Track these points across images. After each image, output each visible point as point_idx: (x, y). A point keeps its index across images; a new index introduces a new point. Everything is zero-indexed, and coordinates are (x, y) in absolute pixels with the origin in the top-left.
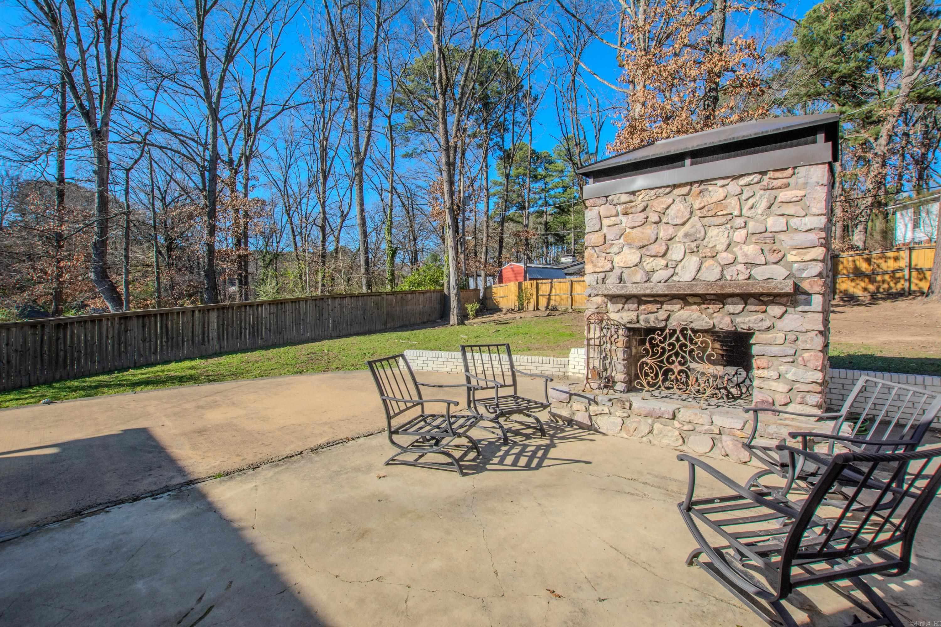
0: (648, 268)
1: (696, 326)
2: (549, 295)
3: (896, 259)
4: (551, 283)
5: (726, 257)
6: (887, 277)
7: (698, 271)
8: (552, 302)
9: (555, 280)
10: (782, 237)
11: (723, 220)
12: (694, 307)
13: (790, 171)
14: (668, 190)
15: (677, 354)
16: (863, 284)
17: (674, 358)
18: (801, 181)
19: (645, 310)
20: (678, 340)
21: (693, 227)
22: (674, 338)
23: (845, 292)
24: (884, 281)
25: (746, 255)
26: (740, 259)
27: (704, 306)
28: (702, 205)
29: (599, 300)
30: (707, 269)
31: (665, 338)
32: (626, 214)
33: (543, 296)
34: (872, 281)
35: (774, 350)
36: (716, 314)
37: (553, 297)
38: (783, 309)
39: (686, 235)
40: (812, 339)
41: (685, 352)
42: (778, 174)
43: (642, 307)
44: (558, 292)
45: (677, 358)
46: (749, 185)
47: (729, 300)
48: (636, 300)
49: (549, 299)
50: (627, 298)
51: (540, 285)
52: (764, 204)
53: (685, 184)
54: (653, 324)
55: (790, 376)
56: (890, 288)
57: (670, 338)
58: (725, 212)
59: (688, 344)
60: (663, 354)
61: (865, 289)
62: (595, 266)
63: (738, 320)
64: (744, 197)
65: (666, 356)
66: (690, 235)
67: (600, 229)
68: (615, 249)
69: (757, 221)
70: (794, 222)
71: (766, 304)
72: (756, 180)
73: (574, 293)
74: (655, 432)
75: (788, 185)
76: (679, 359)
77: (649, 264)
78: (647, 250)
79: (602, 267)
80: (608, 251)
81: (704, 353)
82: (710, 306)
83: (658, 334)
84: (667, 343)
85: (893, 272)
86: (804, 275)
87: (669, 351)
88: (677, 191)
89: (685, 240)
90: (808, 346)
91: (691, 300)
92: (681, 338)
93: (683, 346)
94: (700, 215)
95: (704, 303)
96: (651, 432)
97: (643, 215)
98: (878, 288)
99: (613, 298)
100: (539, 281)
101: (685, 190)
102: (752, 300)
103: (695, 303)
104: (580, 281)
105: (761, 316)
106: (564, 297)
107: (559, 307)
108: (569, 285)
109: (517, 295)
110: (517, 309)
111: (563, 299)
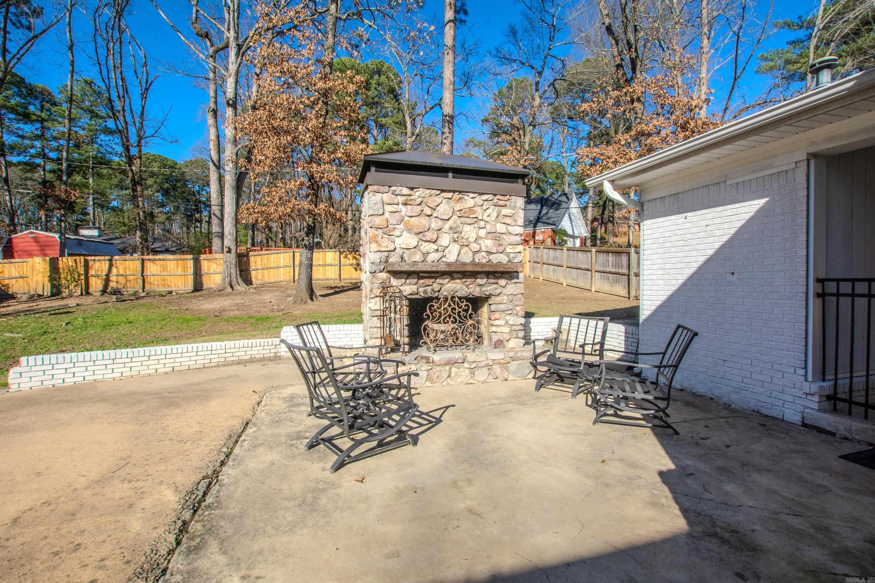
0: (424, 251)
1: (459, 294)
2: (108, 275)
4: (110, 260)
5: (475, 247)
7: (458, 255)
8: (113, 285)
9: (116, 257)
10: (504, 236)
11: (473, 221)
12: (458, 281)
13: (508, 197)
14: (439, 192)
15: (450, 316)
17: (448, 319)
18: (513, 204)
19: (423, 283)
20: (450, 305)
21: (455, 222)
22: (447, 304)
25: (487, 246)
26: (484, 249)
27: (464, 280)
28: (461, 208)
29: (384, 275)
30: (464, 254)
31: (441, 304)
32: (405, 204)
33: (97, 276)
35: (502, 307)
36: (471, 286)
37: (113, 278)
38: (506, 281)
39: (451, 228)
40: (520, 299)
41: (455, 314)
42: (502, 198)
43: (421, 281)
44: (121, 272)
45: (450, 319)
46: (486, 200)
47: (479, 276)
48: (416, 276)
49: (107, 281)
50: (408, 274)
51: (91, 263)
52: (495, 215)
53: (450, 191)
54: (430, 295)
55: (511, 322)
57: (444, 305)
58: (474, 216)
59: (457, 308)
60: (440, 317)
62: (379, 245)
63: (484, 289)
64: (484, 208)
65: (442, 318)
66: (453, 228)
67: (383, 214)
68: (397, 233)
69: (491, 225)
70: (510, 228)
71: (498, 278)
72: (491, 198)
73: (147, 272)
74: (452, 375)
75: (505, 206)
76: (452, 319)
77: (426, 247)
78: (424, 236)
79: (387, 247)
80: (391, 234)
81: (467, 312)
82: (468, 280)
83: (436, 303)
84: (442, 308)
86: (515, 261)
87: (445, 314)
88: (444, 195)
89: (450, 232)
90: (518, 303)
91: (455, 276)
92: (452, 304)
93: (454, 309)
94: (459, 215)
95: (463, 278)
96: (449, 376)
97: (419, 208)
99: (396, 274)
100: (89, 258)
101: (450, 195)
102: (491, 276)
103: (458, 278)
104: (155, 260)
105: (495, 286)
106: (132, 277)
107: (124, 290)
108: (138, 264)
109: (48, 274)
110: (49, 294)
111: (130, 281)
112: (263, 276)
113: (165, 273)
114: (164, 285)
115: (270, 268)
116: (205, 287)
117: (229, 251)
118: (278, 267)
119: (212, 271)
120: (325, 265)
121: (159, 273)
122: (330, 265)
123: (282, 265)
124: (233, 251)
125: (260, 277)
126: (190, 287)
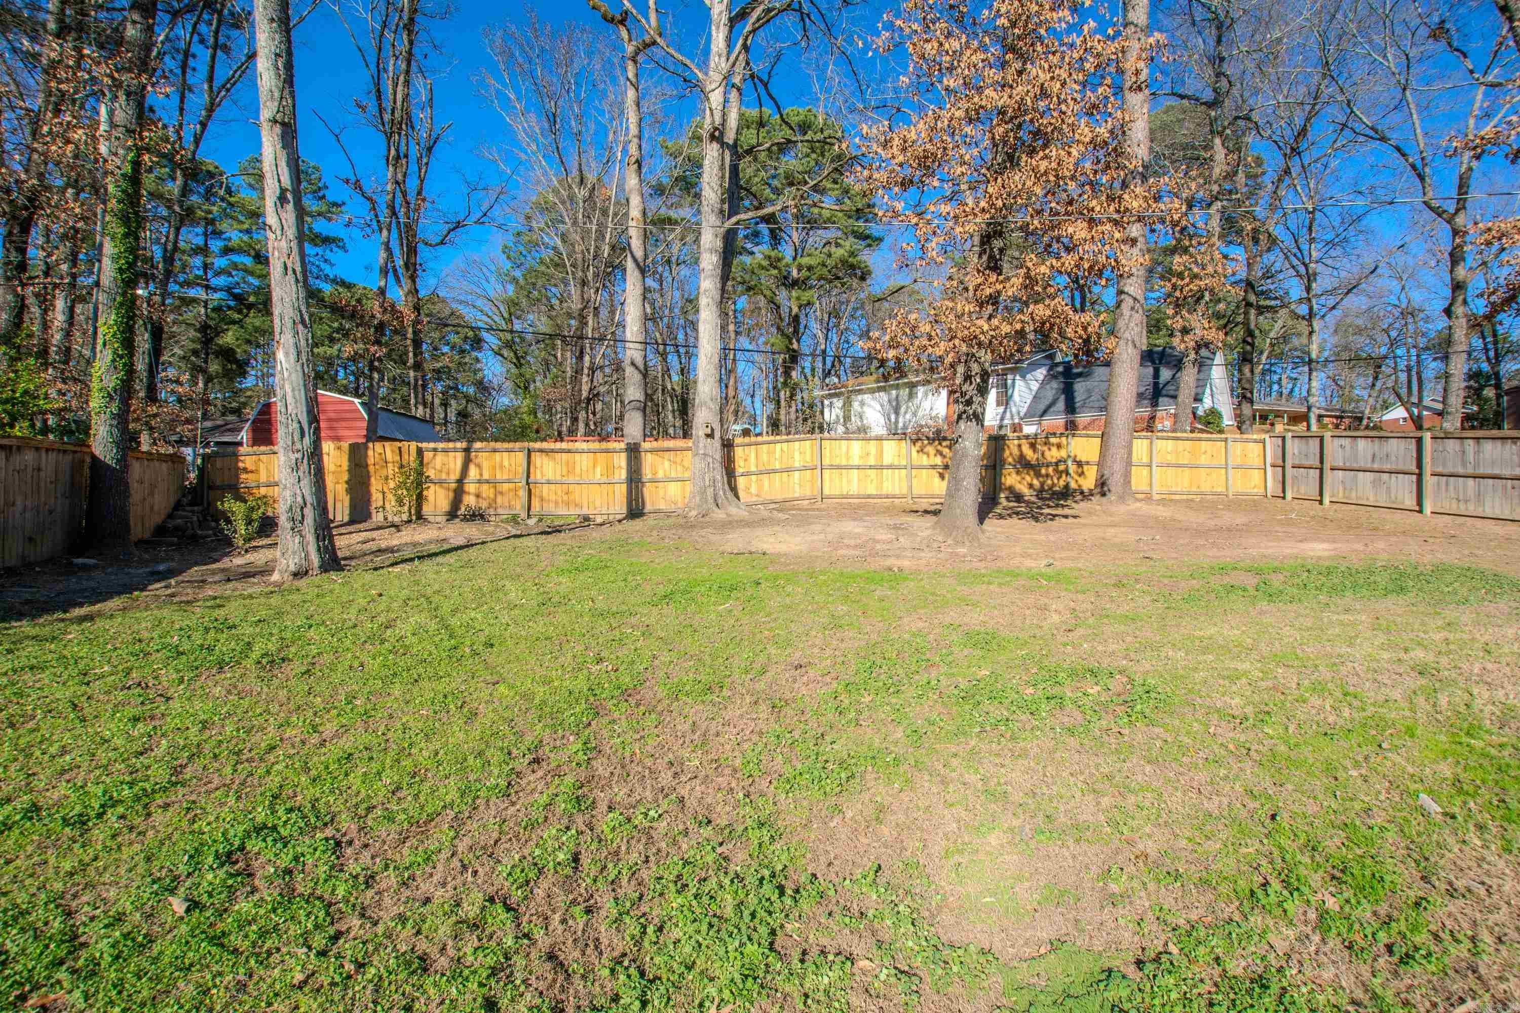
2: (460, 481)
3: (1059, 446)
4: (467, 450)
6: (1051, 469)
8: (469, 500)
9: (478, 445)
16: (1028, 478)
23: (1011, 489)
24: (1047, 475)
33: (441, 483)
34: (1038, 475)
37: (471, 488)
44: (486, 476)
49: (459, 493)
51: (428, 456)
56: (1054, 485)
61: (1031, 486)
73: (537, 476)
85: (1057, 464)
98: (1042, 484)
100: (424, 445)
104: (553, 451)
106: (506, 486)
107: (492, 512)
108: (521, 457)
109: (346, 477)
110: (346, 519)
111: (501, 493)
112: (760, 487)
113: (571, 479)
114: (568, 504)
115: (775, 471)
116: (649, 507)
117: (710, 436)
118: (789, 470)
119: (660, 475)
120: (881, 467)
121: (558, 478)
122: (890, 467)
123: (797, 465)
124: (717, 435)
125: (753, 490)
126: (620, 508)
